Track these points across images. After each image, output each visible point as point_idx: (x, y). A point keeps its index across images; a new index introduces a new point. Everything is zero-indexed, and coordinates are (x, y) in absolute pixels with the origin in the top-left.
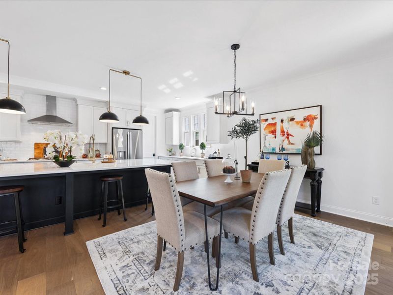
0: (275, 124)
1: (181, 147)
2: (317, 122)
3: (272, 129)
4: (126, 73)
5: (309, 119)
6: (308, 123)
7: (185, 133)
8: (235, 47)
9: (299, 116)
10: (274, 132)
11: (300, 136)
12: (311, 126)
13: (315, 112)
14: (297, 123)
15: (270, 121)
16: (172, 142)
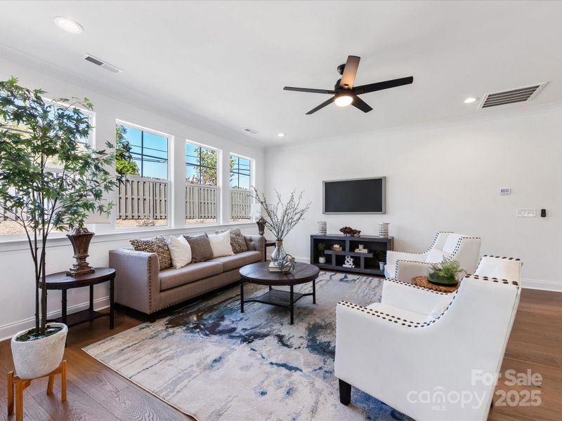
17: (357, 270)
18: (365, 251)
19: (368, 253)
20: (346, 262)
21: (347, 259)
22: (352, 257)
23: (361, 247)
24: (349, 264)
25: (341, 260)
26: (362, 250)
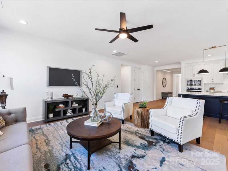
17: (75, 115)
18: (77, 105)
19: (79, 105)
20: (68, 113)
21: (69, 111)
22: (71, 109)
23: (74, 103)
24: (69, 113)
25: (65, 112)
26: (75, 105)
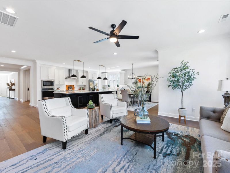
0: (140, 80)
1: (109, 86)
2: (150, 80)
3: (140, 81)
4: (102, 66)
5: (149, 79)
6: (148, 80)
7: (113, 81)
8: (132, 64)
9: (147, 78)
10: (140, 82)
11: (147, 83)
12: (149, 81)
13: (150, 77)
14: (146, 80)
15: (139, 79)
16: (105, 84)
